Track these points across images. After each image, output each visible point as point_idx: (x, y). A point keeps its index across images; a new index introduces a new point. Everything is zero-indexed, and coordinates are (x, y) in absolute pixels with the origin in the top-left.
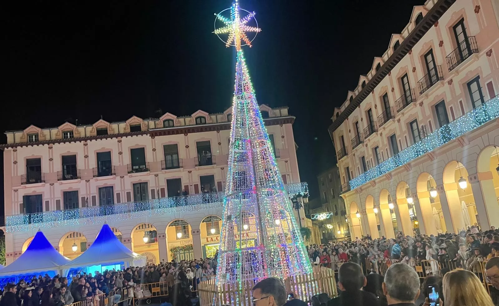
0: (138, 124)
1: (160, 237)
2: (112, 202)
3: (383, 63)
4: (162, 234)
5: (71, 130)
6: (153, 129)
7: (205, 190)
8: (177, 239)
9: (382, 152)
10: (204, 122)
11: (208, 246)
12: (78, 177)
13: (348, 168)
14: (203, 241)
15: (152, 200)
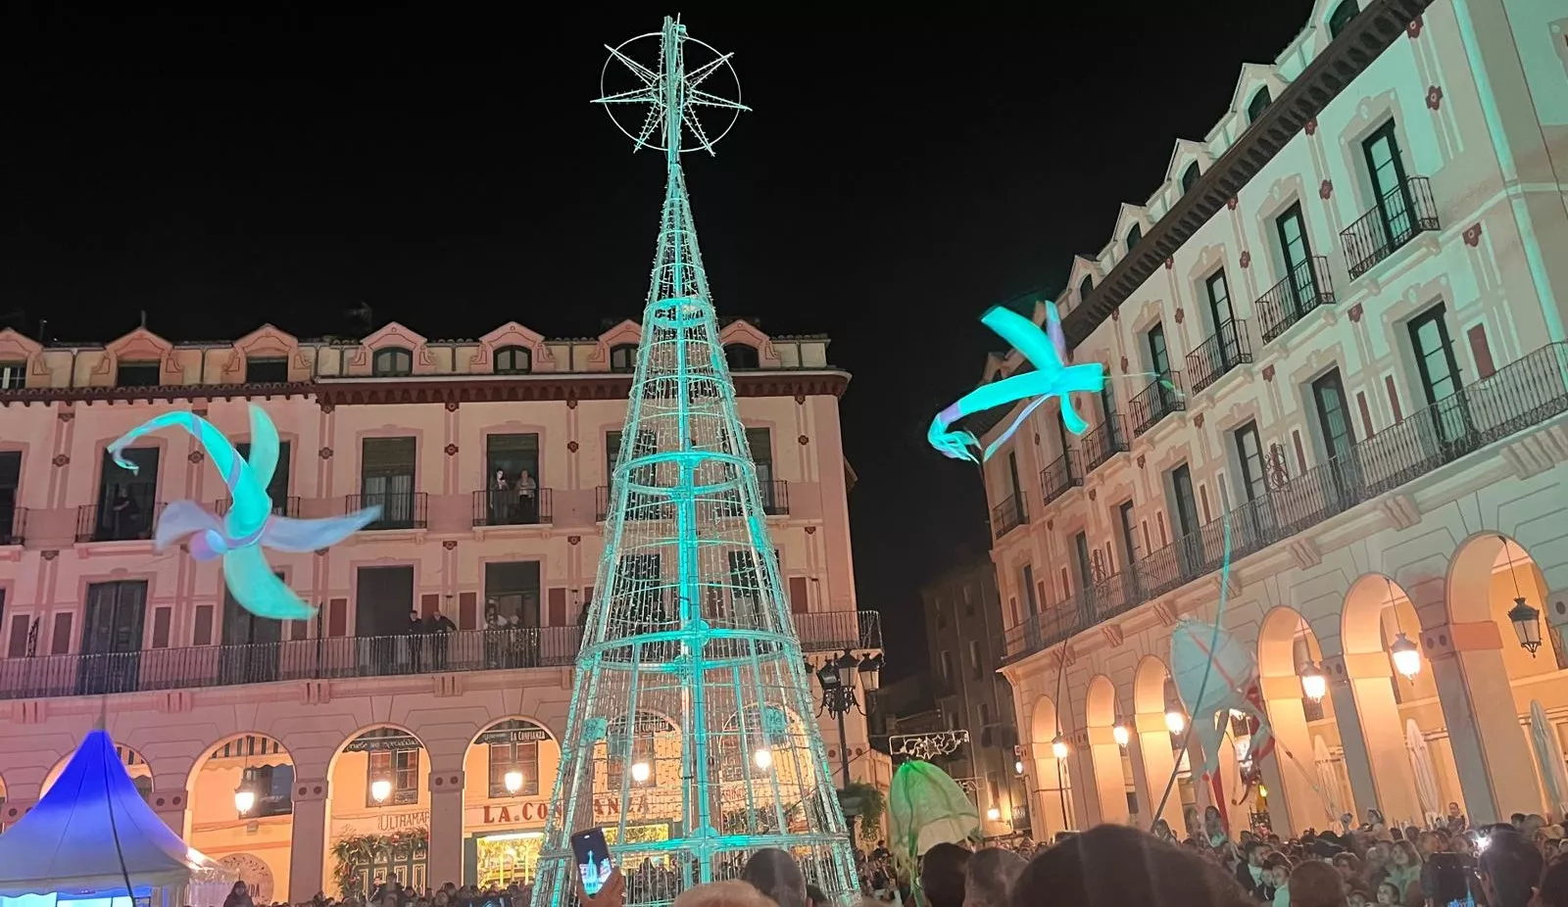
0: (278, 354)
1: (303, 791)
2: (133, 644)
3: (1150, 227)
4: (313, 780)
5: (20, 358)
6: (333, 377)
7: (500, 617)
8: (367, 806)
9: (1145, 523)
10: (526, 367)
11: (488, 839)
12: (16, 538)
13: (1028, 569)
14: (471, 820)
15: (293, 642)
